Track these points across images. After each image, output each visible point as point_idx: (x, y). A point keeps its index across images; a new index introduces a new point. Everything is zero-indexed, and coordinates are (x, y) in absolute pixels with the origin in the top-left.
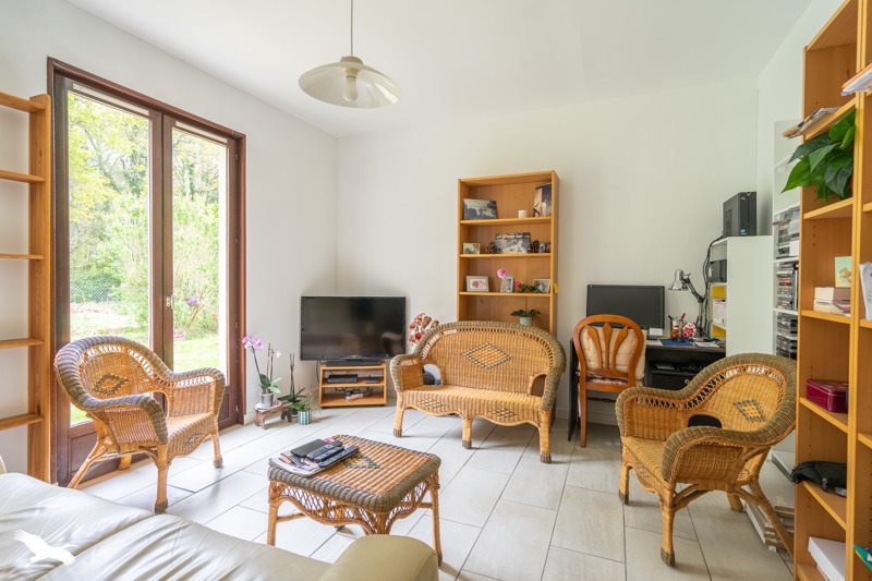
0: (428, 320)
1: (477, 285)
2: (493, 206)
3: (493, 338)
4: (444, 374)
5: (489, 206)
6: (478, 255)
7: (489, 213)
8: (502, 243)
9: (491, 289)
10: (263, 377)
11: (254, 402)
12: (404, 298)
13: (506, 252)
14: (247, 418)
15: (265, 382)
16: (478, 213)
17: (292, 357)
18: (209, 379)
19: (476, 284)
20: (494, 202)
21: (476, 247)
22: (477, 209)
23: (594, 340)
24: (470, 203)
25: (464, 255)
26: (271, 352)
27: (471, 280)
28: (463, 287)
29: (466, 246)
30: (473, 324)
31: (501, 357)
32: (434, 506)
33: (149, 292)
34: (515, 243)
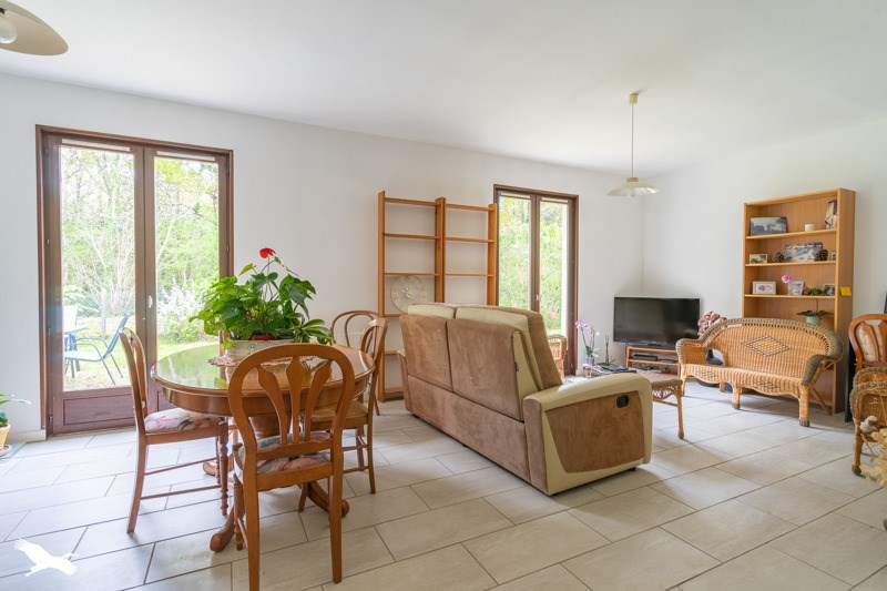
0: (717, 317)
1: (765, 289)
2: (784, 220)
3: (773, 332)
4: (726, 357)
5: (778, 221)
6: (765, 264)
7: (778, 227)
8: (792, 251)
9: (778, 292)
10: (588, 348)
11: (582, 361)
12: (698, 300)
13: (797, 261)
14: (577, 372)
15: (589, 351)
16: (766, 229)
17: (607, 339)
18: (559, 340)
19: (762, 288)
20: (785, 218)
21: (762, 257)
22: (765, 226)
23: (870, 336)
24: (756, 221)
25: (751, 265)
26: (593, 332)
27: (757, 285)
28: (749, 289)
29: (752, 257)
30: (755, 320)
31: (781, 347)
32: (679, 406)
33: (529, 293)
34: (805, 252)
